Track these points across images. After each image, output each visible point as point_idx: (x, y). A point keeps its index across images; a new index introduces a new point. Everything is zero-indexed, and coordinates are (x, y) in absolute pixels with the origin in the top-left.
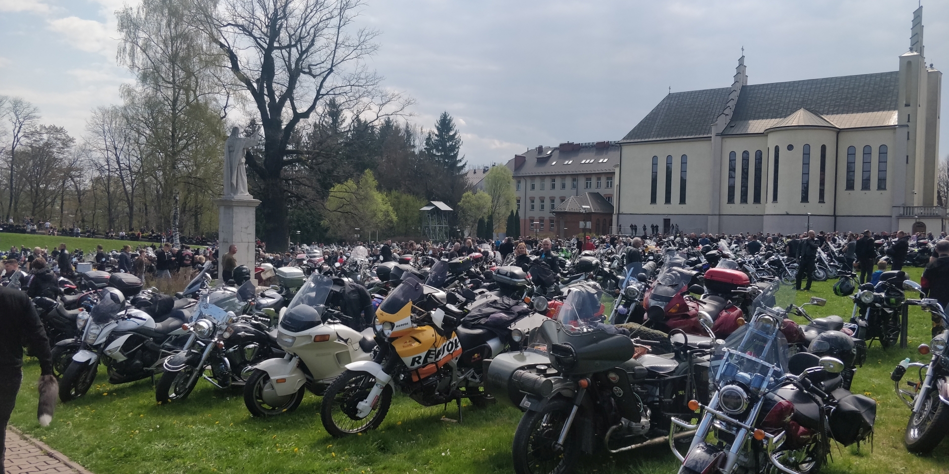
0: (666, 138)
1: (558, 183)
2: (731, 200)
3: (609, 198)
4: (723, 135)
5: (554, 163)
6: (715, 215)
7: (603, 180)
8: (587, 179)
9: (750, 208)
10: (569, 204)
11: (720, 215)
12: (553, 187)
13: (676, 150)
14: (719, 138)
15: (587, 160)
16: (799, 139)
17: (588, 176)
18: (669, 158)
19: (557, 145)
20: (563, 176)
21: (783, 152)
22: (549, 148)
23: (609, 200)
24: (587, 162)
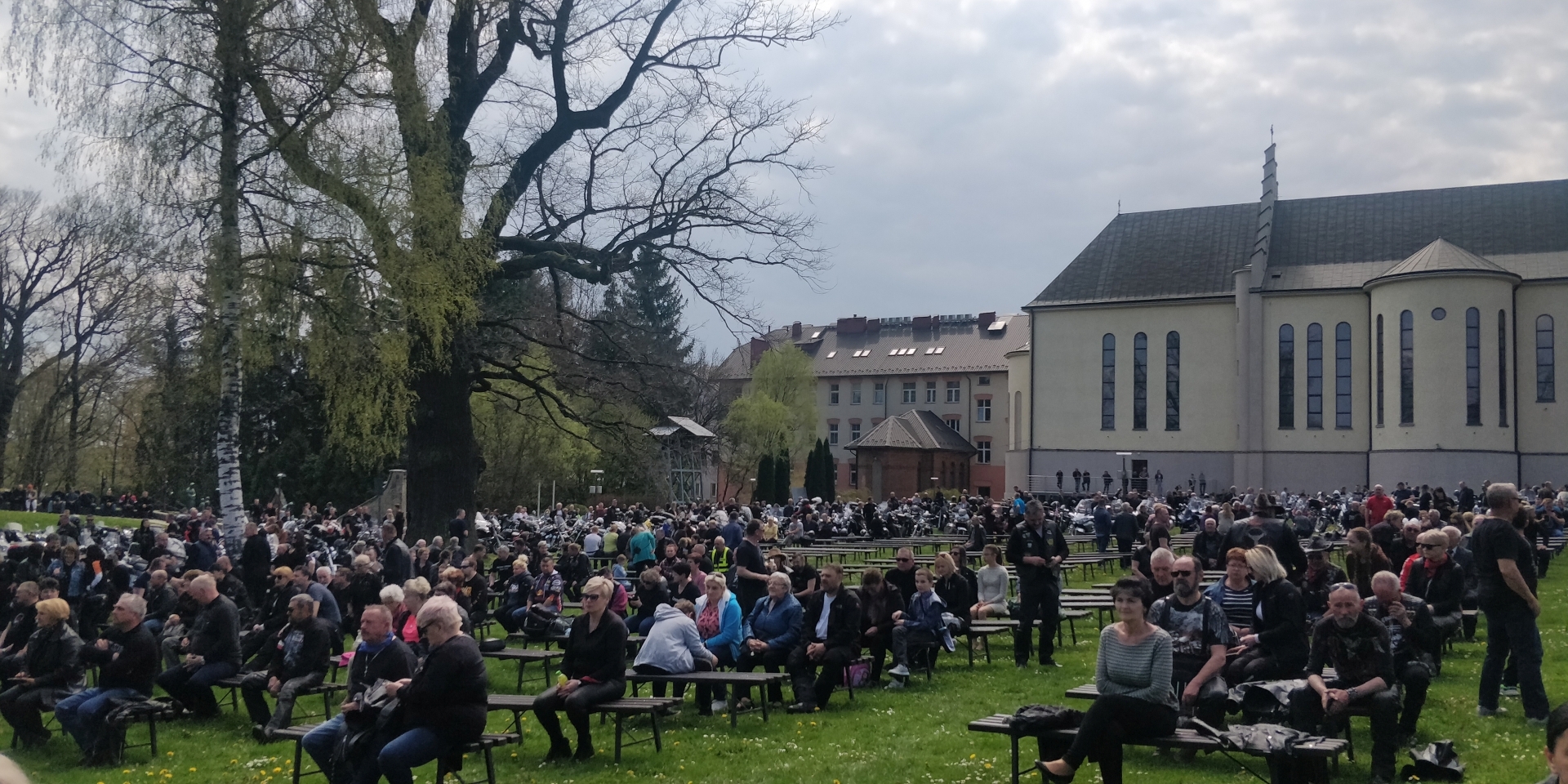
0: (1132, 299)
1: (845, 390)
2: (1286, 421)
3: (953, 422)
4: (1265, 293)
5: (831, 355)
6: (1255, 452)
7: (941, 388)
8: (906, 386)
9: (1329, 438)
10: (889, 431)
11: (1264, 452)
12: (835, 399)
13: (1157, 324)
14: (1256, 298)
15: (903, 352)
16: (1458, 297)
17: (909, 380)
18: (1141, 337)
19: (833, 321)
20: (856, 379)
21: (1422, 324)
22: (813, 329)
23: (953, 426)
24: (902, 352)
